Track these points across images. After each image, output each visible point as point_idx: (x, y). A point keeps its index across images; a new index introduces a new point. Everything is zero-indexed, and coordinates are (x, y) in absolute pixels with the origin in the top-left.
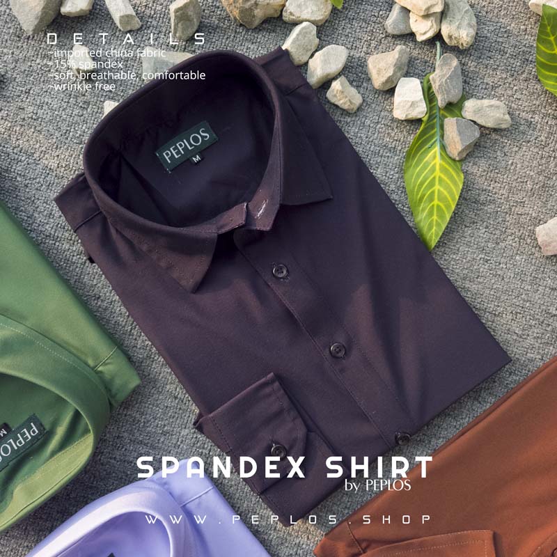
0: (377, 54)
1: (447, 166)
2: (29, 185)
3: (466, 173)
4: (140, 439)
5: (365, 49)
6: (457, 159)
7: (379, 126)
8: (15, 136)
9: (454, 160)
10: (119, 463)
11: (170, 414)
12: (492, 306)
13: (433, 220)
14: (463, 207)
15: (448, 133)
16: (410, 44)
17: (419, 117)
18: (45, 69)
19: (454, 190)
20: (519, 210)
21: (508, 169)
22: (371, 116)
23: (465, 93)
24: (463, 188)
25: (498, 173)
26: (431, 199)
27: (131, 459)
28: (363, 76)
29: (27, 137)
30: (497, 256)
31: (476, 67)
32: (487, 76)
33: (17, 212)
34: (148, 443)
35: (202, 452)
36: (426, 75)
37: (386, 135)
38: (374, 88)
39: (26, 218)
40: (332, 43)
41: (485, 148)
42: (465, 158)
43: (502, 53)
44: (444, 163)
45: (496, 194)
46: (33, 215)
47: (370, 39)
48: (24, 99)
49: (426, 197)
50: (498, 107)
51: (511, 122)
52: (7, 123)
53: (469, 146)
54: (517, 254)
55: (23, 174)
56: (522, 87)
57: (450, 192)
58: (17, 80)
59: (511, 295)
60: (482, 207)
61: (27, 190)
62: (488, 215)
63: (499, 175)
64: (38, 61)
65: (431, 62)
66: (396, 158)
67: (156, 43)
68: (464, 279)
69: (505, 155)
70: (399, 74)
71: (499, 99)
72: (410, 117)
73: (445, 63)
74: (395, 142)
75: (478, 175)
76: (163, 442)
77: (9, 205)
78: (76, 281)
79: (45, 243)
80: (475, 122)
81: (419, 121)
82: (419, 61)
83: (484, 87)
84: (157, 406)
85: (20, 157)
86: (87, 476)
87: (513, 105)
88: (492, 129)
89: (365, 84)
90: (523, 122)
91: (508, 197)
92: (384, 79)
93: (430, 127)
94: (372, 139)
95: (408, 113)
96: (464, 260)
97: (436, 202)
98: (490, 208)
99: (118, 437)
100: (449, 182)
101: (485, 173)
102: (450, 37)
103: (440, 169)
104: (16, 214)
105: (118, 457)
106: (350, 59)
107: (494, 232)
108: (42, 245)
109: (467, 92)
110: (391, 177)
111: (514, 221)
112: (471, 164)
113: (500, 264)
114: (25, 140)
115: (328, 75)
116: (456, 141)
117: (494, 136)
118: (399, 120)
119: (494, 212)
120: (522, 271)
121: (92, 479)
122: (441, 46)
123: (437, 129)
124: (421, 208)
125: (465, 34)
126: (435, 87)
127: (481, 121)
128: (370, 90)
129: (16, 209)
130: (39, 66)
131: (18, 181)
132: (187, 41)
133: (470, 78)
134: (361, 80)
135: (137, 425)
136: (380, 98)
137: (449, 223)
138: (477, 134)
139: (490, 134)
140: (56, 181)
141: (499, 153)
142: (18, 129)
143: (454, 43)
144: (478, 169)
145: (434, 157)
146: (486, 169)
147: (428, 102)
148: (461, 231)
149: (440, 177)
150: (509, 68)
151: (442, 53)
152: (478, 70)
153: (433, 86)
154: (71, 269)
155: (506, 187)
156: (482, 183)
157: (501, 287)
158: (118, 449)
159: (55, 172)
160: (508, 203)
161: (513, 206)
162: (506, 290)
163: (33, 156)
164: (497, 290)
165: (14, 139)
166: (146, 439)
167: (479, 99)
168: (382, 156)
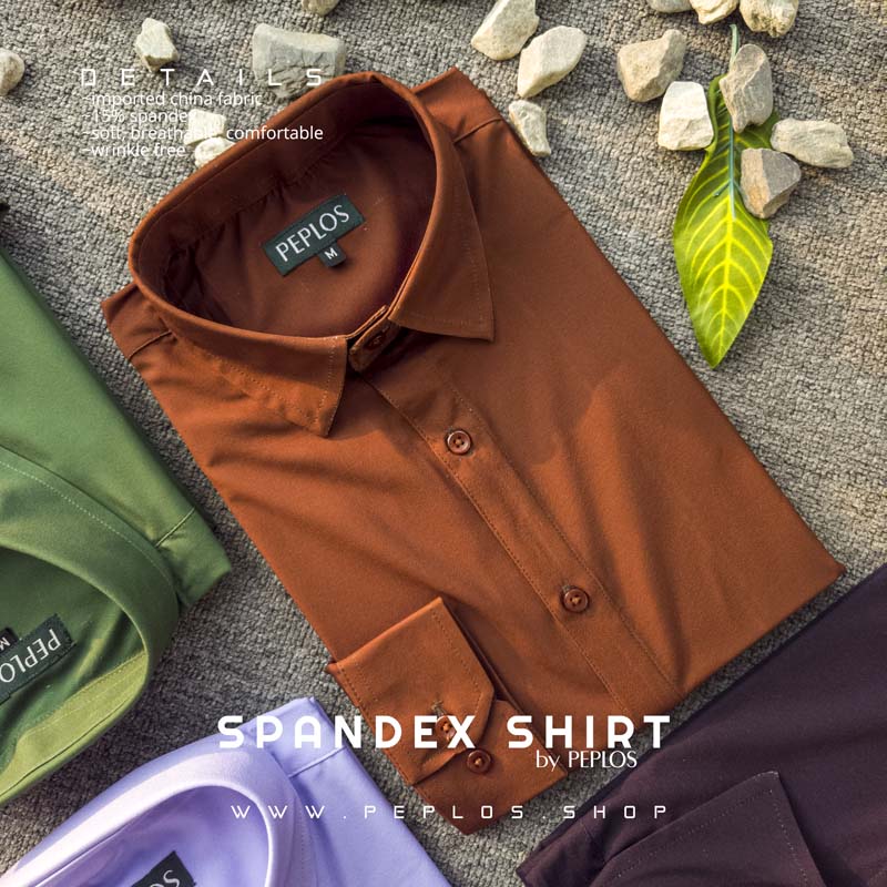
0: (634, 42)
1: (745, 228)
2: (64, 242)
3: (776, 240)
4: (228, 661)
5: (613, 35)
6: (762, 216)
7: (633, 160)
8: (45, 163)
9: (757, 218)
10: (191, 701)
11: (277, 622)
12: (816, 461)
13: (720, 316)
14: (769, 295)
15: (748, 173)
16: (688, 29)
17: (701, 146)
18: (97, 57)
19: (757, 268)
20: (863, 303)
21: (846, 234)
22: (621, 143)
23: (776, 109)
24: (771, 265)
25: (829, 242)
26: (718, 281)
27: (212, 694)
28: (610, 78)
29: (63, 165)
30: (825, 379)
31: (795, 68)
32: (814, 82)
33: (44, 285)
34: (240, 669)
35: (328, 688)
36: (712, 79)
37: (645, 175)
38: (627, 97)
39: (56, 295)
40: (561, 24)
41: (809, 199)
42: (775, 215)
43: (839, 45)
44: (740, 223)
45: (825, 275)
46: (68, 290)
47: (623, 19)
48: (62, 104)
49: (709, 277)
50: (832, 133)
51: (852, 158)
52: (32, 141)
53: (781, 196)
54: (859, 375)
55: (54, 224)
56: (871, 101)
57: (751, 270)
58: (52, 74)
59: (847, 444)
61: (61, 250)
62: (812, 310)
63: (831, 245)
64: (86, 44)
65: (721, 58)
66: (660, 212)
67: (276, 19)
68: (770, 414)
69: (841, 212)
70: (669, 75)
71: (833, 119)
72: (685, 145)
73: (746, 59)
74: (659, 187)
75: (796, 244)
76: (264, 668)
77: (31, 273)
78: (132, 399)
79: (85, 336)
80: (792, 157)
81: (701, 152)
82: (701, 56)
83: (808, 100)
84: (257, 609)
85: (52, 197)
86: (138, 719)
87: (856, 130)
88: (820, 168)
89: (612, 92)
90: (872, 159)
91: (846, 281)
92: (644, 83)
93: (718, 163)
94: (621, 179)
95: (682, 139)
96: (770, 384)
97: (726, 286)
98: (814, 299)
99: (192, 657)
100: (748, 253)
101: (808, 241)
102: (755, 17)
103: (734, 231)
104: (41, 287)
105: (190, 690)
106: (589, 50)
107: (820, 339)
108: (82, 339)
109: (779, 108)
110: (651, 243)
111: (855, 321)
112: (784, 225)
113: (830, 391)
114: (60, 169)
115: (552, 75)
116: (761, 186)
117: (823, 180)
118: (667, 151)
119: (821, 305)
120: (867, 404)
121: (147, 725)
122: (739, 33)
123: (729, 167)
124: (701, 295)
125: (781, 12)
126: (728, 99)
127: (802, 155)
128: (621, 101)
129: (42, 279)
130: (88, 52)
131: (46, 236)
132: (325, 16)
133: (786, 86)
134: (606, 85)
135: (223, 639)
136: (637, 114)
137: (747, 322)
138: (796, 177)
139: (816, 177)
140: (108, 236)
141: (831, 209)
142: (50, 151)
143: (760, 27)
144: (797, 233)
145: (725, 213)
146: (810, 234)
147: (715, 123)
148: (766, 336)
149: (733, 245)
150: (851, 70)
151: (741, 43)
152: (798, 72)
153: (725, 96)
154: (126, 379)
155: (843, 265)
156: (802, 257)
157: (830, 429)
158: (190, 677)
159: (106, 222)
160: (845, 292)
161: (853, 296)
162: (840, 436)
163: (72, 196)
164: (824, 434)
165: (43, 168)
166: (237, 663)
167: (799, 119)
168: (637, 209)
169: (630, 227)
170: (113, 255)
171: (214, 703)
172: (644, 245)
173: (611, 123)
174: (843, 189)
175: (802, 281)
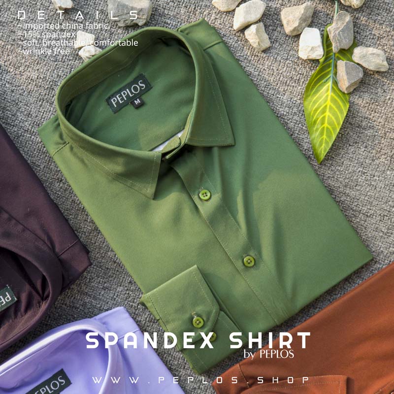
0: (290, 6)
1: (336, 98)
2: (15, 91)
3: (352, 104)
4: (86, 291)
6: (346, 92)
7: (288, 62)
8: (7, 53)
9: (343, 93)
10: (68, 308)
11: (110, 274)
12: (366, 209)
13: (322, 139)
14: (348, 130)
15: (340, 72)
17: (317, 58)
18: (33, 2)
19: (340, 117)
20: (392, 135)
21: (386, 102)
22: (282, 54)
23: (356, 41)
25: (377, 105)
26: (323, 123)
27: (78, 306)
28: (278, 22)
29: (15, 54)
30: (372, 170)
31: (366, 21)
32: (375, 29)
34: (92, 295)
35: (132, 305)
36: (327, 25)
37: (293, 69)
38: (285, 33)
39: (10, 116)
41: (369, 85)
42: (353, 91)
43: (388, 11)
44: (334, 95)
45: (375, 121)
46: (16, 114)
48: (15, 25)
49: (319, 120)
50: (378, 55)
51: (388, 67)
53: (355, 83)
54: (388, 169)
55: (10, 82)
58: (11, 10)
59: (381, 201)
60: (363, 131)
61: (13, 95)
62: (368, 138)
63: (378, 107)
65: (331, 15)
66: (299, 88)
68: (346, 186)
69: (384, 91)
70: (304, 25)
71: (382, 48)
72: (310, 58)
73: (340, 17)
74: (299, 75)
75: (362, 106)
76: (103, 295)
79: (23, 136)
81: (317, 61)
82: (322, 14)
83: (372, 37)
84: (100, 267)
85: (9, 69)
88: (374, 71)
89: (279, 29)
91: (384, 124)
92: (291, 28)
93: (326, 66)
94: (281, 71)
95: (308, 55)
96: (347, 172)
97: (326, 125)
98: (369, 132)
100: (336, 110)
101: (368, 104)
103: (331, 99)
105: (68, 303)
106: (268, 8)
107: (371, 151)
110: (294, 102)
111: (387, 144)
112: (357, 97)
113: (374, 176)
114: (14, 56)
115: (249, 22)
116: (345, 79)
117: (376, 76)
118: (303, 59)
119: (372, 136)
120: (391, 183)
121: (48, 318)
122: (338, 5)
123: (331, 68)
124: (315, 129)
126: (331, 37)
127: (365, 65)
128: (283, 34)
129: (4, 108)
131: (6, 87)
133: (362, 30)
134: (276, 25)
135: (84, 280)
136: (290, 40)
137: (334, 141)
138: (361, 75)
139: (374, 74)
140: (35, 89)
141: (379, 90)
142: (9, 47)
143: (347, 3)
144: (362, 101)
145: (327, 90)
146: (369, 102)
147: (325, 47)
148: (346, 149)
149: (330, 106)
151: (339, 10)
152: (368, 23)
154: (41, 157)
155: (383, 117)
156: (364, 112)
157: (373, 194)
158: (68, 298)
159: (35, 82)
160: (384, 130)
161: (388, 132)
162: (378, 197)
163: (19, 69)
164: (371, 197)
165: (6, 55)
166: (90, 292)
167: (367, 46)
168: (288, 86)
169: (284, 94)
170: (38, 98)
171: (79, 310)
172: (291, 103)
173: (277, 44)
174: (386, 81)
175: (364, 124)
